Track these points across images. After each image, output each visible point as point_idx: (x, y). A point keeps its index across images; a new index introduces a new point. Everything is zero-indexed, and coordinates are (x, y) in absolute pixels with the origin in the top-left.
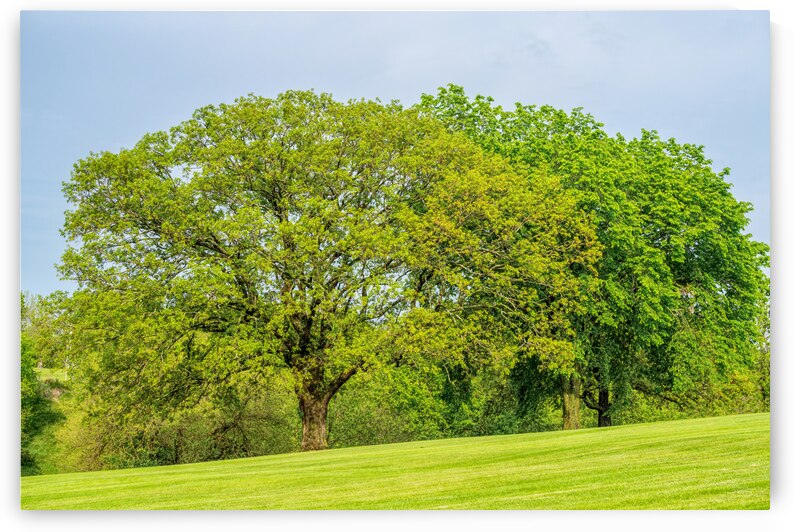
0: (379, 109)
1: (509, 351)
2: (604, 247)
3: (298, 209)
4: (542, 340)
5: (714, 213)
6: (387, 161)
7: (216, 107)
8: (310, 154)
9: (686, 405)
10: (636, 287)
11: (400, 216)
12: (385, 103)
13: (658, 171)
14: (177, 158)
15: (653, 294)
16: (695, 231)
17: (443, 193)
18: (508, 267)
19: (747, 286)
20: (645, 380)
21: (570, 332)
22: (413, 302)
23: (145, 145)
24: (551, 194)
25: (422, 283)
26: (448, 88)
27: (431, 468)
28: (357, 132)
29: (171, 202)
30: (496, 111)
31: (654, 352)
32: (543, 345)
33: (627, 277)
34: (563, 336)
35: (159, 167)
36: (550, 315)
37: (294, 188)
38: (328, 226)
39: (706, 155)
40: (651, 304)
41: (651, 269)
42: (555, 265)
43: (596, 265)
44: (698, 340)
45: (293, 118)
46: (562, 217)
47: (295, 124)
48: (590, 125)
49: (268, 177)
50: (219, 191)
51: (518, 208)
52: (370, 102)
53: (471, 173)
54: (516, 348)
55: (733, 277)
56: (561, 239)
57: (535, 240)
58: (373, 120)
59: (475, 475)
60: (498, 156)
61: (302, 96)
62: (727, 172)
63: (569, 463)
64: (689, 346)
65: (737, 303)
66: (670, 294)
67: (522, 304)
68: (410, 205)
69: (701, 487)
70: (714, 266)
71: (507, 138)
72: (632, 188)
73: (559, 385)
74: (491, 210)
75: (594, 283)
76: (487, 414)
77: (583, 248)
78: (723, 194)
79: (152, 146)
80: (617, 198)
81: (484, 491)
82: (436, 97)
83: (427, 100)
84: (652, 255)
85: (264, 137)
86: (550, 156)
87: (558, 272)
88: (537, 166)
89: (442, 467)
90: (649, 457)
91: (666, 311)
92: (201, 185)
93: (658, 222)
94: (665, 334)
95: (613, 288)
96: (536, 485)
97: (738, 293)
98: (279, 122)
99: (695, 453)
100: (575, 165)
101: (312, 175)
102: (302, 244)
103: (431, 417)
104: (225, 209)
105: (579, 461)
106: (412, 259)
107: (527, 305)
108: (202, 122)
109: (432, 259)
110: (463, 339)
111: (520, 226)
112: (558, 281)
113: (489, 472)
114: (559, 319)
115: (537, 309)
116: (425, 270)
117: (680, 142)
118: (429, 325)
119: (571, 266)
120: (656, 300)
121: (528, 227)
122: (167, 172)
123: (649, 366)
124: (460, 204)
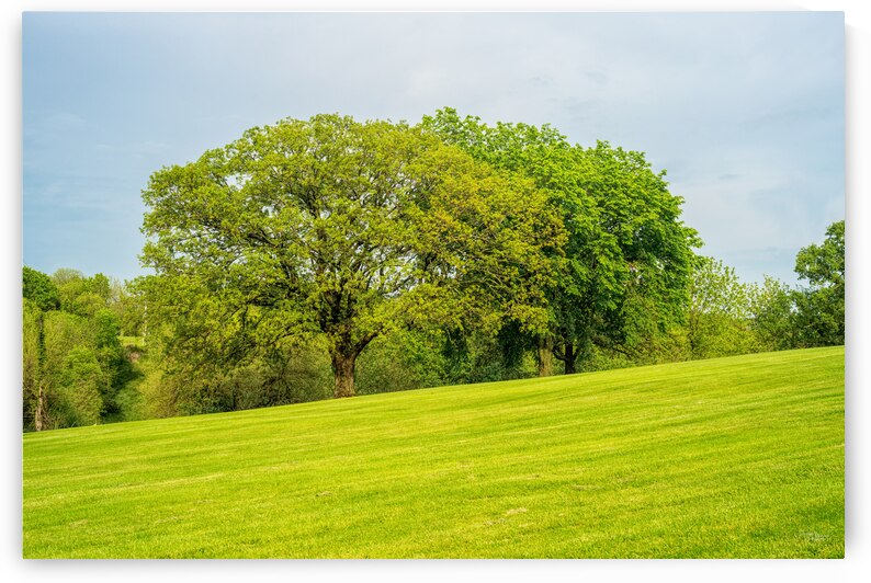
0: (391, 127)
1: (496, 316)
2: (569, 233)
3: (328, 208)
4: (523, 307)
5: (655, 205)
6: (397, 169)
7: (261, 128)
8: (338, 165)
9: (634, 356)
10: (595, 264)
11: (410, 212)
12: (395, 123)
13: (610, 173)
14: (231, 170)
15: (609, 270)
16: (640, 220)
17: (443, 193)
18: (495, 250)
19: (680, 262)
20: (602, 337)
21: (544, 300)
22: (421, 280)
23: (206, 161)
24: (527, 192)
25: (427, 263)
26: (444, 110)
27: (443, 410)
28: (374, 146)
29: (228, 204)
30: (482, 128)
31: (609, 314)
32: (523, 311)
33: (588, 258)
34: (538, 304)
35: (218, 177)
36: (528, 287)
37: (325, 191)
38: (352, 220)
39: (647, 159)
40: (607, 277)
41: (606, 250)
42: (531, 248)
43: (563, 248)
44: (643, 305)
45: (323, 136)
46: (536, 211)
47: (326, 140)
48: (556, 137)
49: (304, 183)
50: (264, 194)
51: (502, 204)
52: (383, 123)
53: (465, 177)
54: (502, 314)
55: (670, 256)
56: (536, 228)
57: (515, 229)
58: (386, 136)
59: (481, 415)
60: (485, 164)
61: (329, 119)
62: (664, 173)
63: (553, 404)
64: (637, 310)
65: (673, 276)
66: (622, 269)
67: (506, 279)
68: (417, 203)
69: (663, 421)
70: (655, 246)
71: (491, 149)
72: (590, 187)
73: (535, 342)
74: (481, 206)
75: (563, 262)
76: (478, 365)
77: (554, 234)
78: (662, 190)
79: (211, 160)
80: (579, 195)
81: (491, 428)
82: (434, 118)
83: (427, 120)
84: (608, 239)
85: (300, 151)
86: (526, 162)
87: (534, 254)
88: (516, 170)
89: (453, 408)
90: (615, 398)
91: (620, 283)
92: (251, 190)
93: (611, 213)
94: (618, 301)
95: (576, 264)
96: (531, 422)
97: (674, 268)
98: (312, 139)
99: (651, 394)
100: (546, 169)
101: (338, 181)
102: (332, 236)
103: (433, 369)
104: (270, 209)
105: (561, 402)
106: (420, 246)
107: (510, 280)
108: (250, 140)
109: (435, 245)
110: (461, 307)
111: (503, 218)
112: (534, 260)
113: (492, 412)
114: (534, 291)
115: (518, 283)
116: (429, 255)
117: (626, 150)
118: (434, 297)
119: (543, 249)
120: (611, 274)
121: (509, 218)
122: (224, 180)
123: (606, 325)
124: (457, 202)
